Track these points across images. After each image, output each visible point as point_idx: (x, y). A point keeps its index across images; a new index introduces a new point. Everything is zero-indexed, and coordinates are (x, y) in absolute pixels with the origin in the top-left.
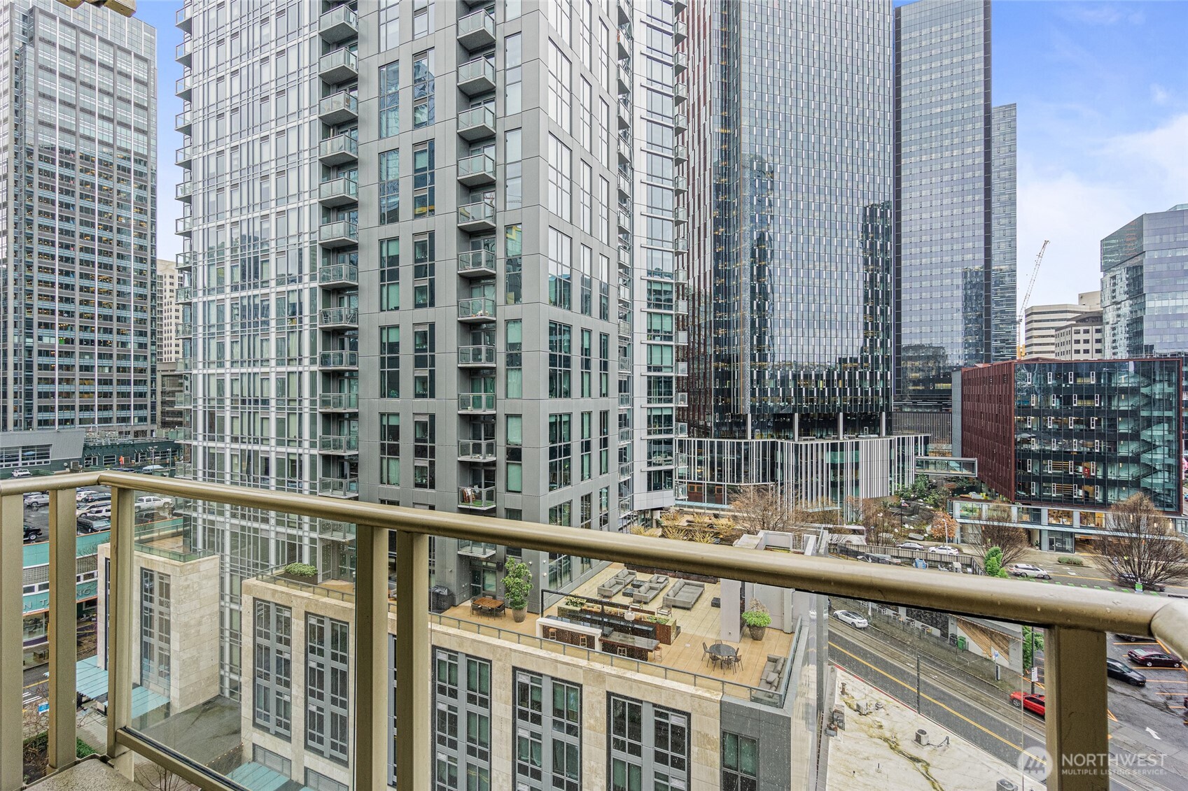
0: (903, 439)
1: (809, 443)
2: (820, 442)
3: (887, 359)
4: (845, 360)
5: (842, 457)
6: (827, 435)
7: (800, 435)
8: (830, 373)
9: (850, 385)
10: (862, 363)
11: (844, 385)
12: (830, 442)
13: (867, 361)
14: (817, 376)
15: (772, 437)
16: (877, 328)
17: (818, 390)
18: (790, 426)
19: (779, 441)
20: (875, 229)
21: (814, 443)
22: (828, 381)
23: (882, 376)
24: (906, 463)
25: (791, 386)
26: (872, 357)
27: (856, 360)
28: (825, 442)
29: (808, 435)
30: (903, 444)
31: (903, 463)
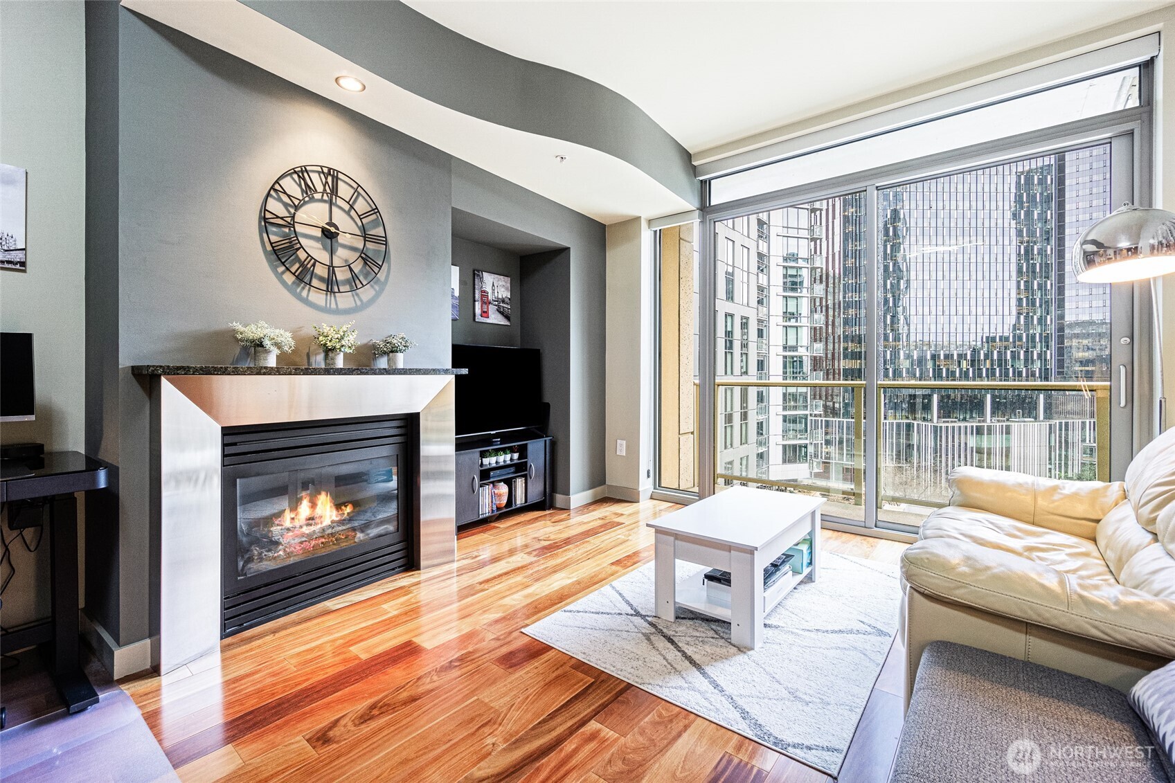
0: (1067, 424)
1: (950, 425)
2: (963, 424)
3: (1047, 337)
4: (994, 339)
5: (989, 441)
6: (971, 417)
7: (939, 417)
8: (975, 351)
9: (1000, 365)
10: (1014, 342)
11: (992, 365)
12: (975, 424)
13: (1020, 338)
14: (960, 356)
15: (907, 418)
16: (1034, 304)
17: (961, 370)
18: (927, 407)
19: (915, 423)
20: (1032, 199)
21: (956, 425)
22: (973, 361)
23: (1040, 356)
24: (1070, 451)
25: (930, 365)
26: (1027, 336)
27: (1007, 339)
28: (968, 425)
29: (949, 417)
30: (1067, 429)
31: (1066, 451)
